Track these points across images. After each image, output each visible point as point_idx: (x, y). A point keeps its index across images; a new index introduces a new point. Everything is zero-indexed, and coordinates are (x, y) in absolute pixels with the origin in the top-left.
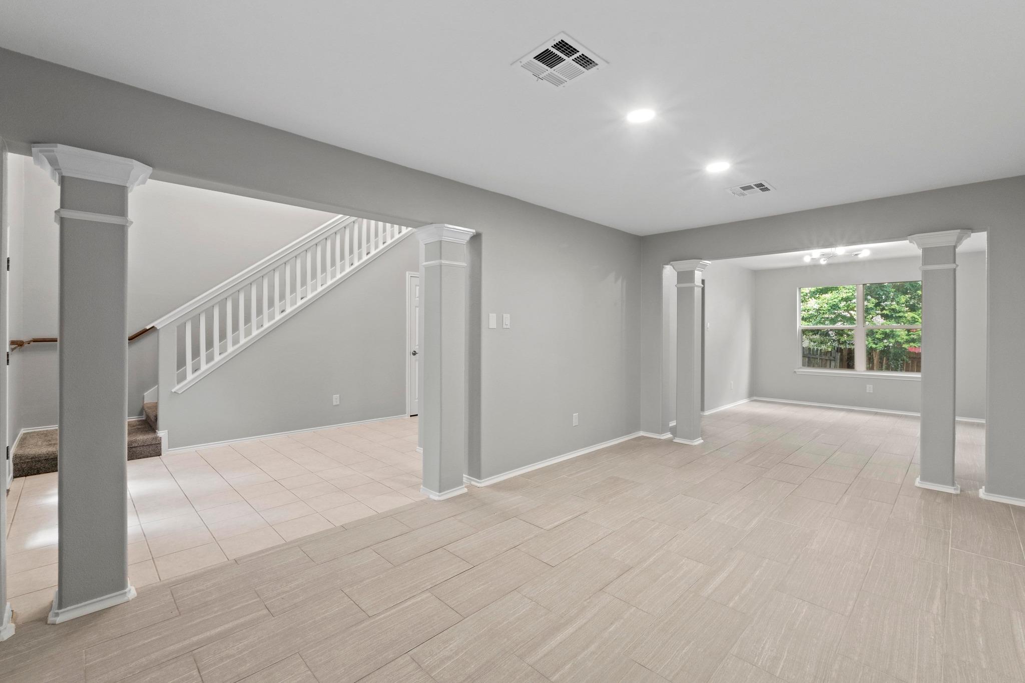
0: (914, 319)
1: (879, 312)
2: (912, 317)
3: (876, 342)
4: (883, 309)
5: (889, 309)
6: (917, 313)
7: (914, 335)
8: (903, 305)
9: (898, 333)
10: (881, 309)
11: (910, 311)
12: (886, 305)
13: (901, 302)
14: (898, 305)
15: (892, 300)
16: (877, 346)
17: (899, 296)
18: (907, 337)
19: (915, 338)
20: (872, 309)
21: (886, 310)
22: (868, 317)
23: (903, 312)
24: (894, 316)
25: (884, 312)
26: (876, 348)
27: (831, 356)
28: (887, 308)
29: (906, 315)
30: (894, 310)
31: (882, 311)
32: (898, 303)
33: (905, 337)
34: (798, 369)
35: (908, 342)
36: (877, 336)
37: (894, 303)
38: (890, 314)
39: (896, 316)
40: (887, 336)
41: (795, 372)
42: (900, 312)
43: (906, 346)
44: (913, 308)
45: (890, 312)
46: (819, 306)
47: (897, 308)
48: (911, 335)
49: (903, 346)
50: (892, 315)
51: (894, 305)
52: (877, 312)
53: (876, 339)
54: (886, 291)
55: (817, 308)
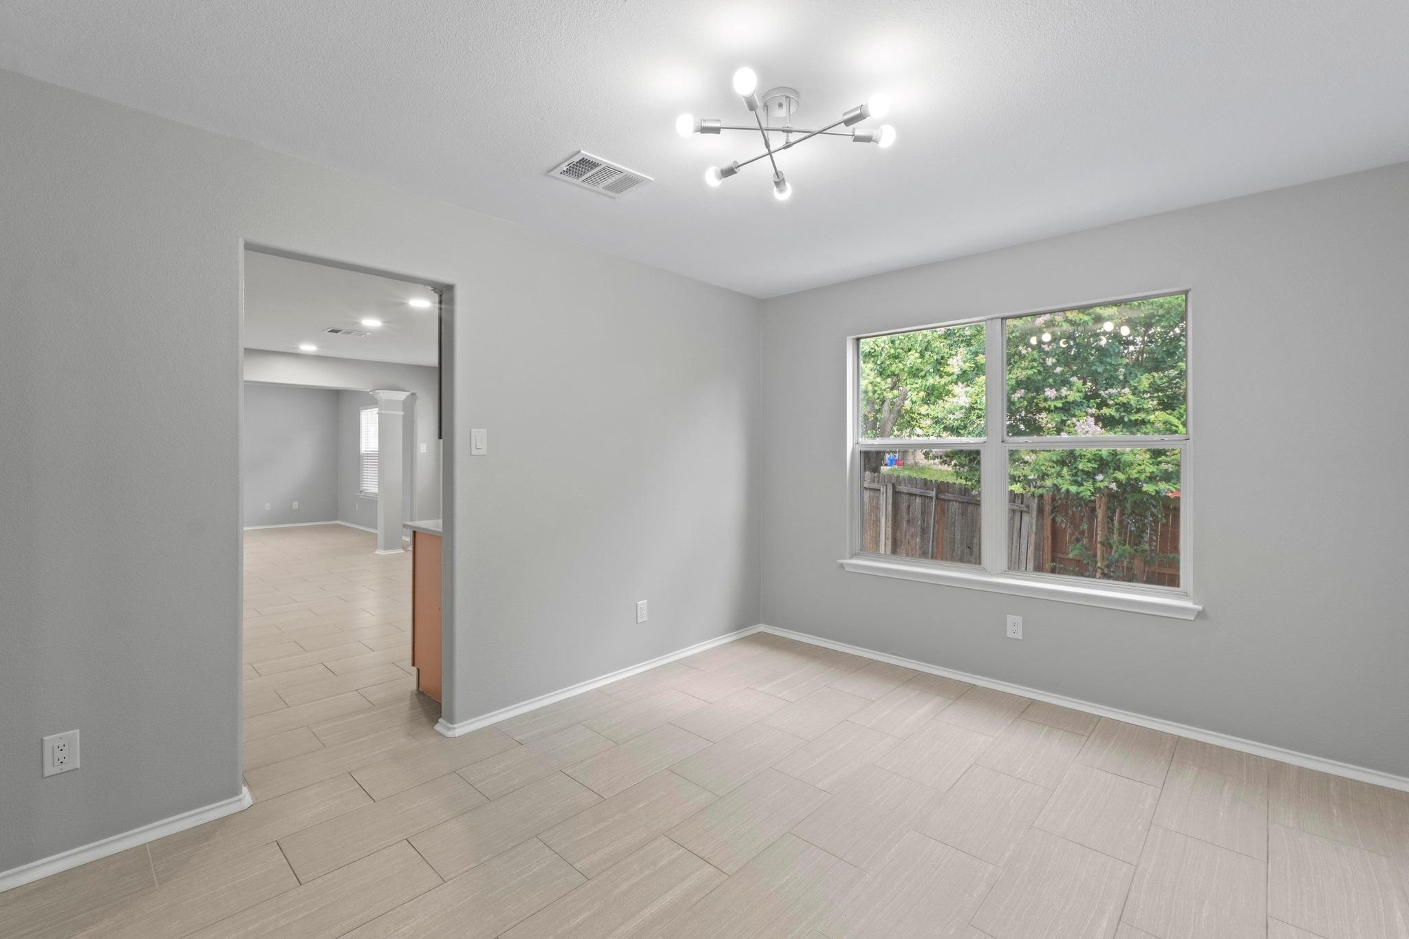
0: (1168, 426)
1: (1094, 410)
2: (1165, 423)
3: (1079, 479)
4: (1103, 404)
5: (1116, 404)
6: (1176, 413)
7: (1168, 463)
8: (1146, 396)
9: (1128, 458)
10: (1097, 404)
11: (1162, 410)
12: (1110, 396)
13: (1141, 388)
14: (1134, 394)
15: (1124, 383)
16: (1081, 489)
17: (1139, 374)
18: (1153, 469)
19: (1170, 470)
20: (1079, 404)
21: (1107, 406)
22: (1069, 422)
23: (1147, 411)
24: (1126, 419)
25: (1105, 411)
26: (1078, 493)
27: (1022, 503)
28: (1111, 402)
29: (1152, 417)
30: (1126, 407)
31: (1099, 407)
32: (1135, 391)
33: (1150, 469)
34: (852, 557)
35: (1152, 479)
36: (1081, 466)
37: (1127, 390)
38: (1117, 416)
39: (1130, 420)
40: (1104, 464)
41: (842, 566)
42: (1138, 411)
43: (1148, 488)
44: (1168, 404)
45: (1117, 410)
46: (970, 400)
47: (1133, 400)
48: (1160, 463)
49: (1144, 489)
50: (1122, 418)
51: (1127, 395)
52: (1090, 411)
53: (1079, 474)
54: (1110, 364)
55: (967, 406)
